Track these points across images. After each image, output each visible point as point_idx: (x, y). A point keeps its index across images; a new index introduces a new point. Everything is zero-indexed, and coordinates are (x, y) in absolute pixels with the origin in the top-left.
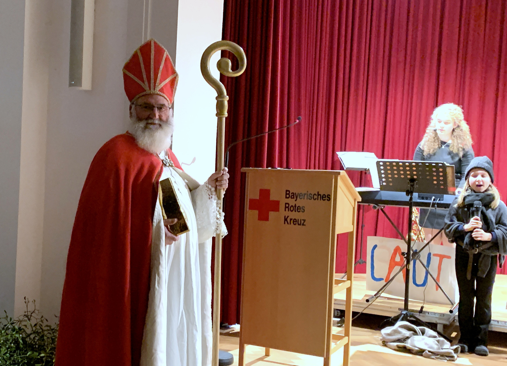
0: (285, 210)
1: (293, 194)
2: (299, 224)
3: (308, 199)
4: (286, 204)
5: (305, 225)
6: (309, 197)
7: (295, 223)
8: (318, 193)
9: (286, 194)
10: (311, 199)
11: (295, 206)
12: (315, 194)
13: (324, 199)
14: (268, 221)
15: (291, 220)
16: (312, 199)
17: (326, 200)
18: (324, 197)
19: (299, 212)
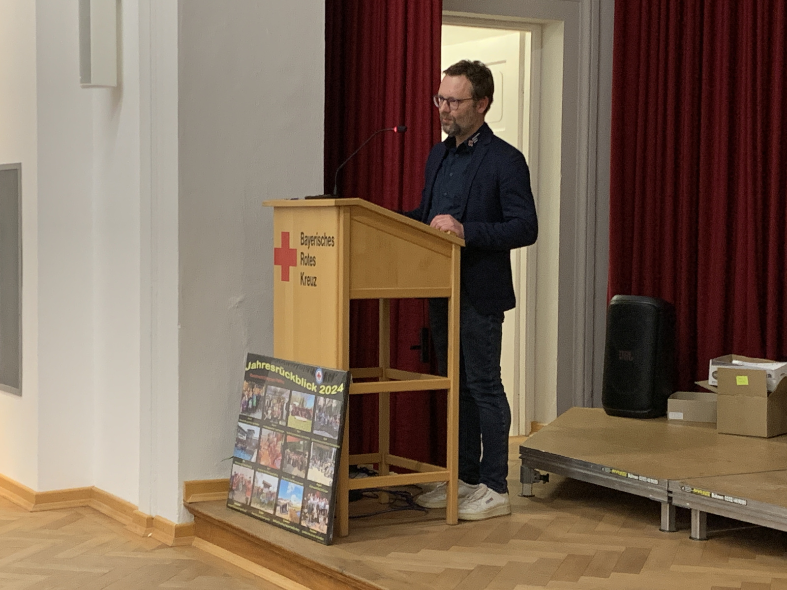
0: (301, 263)
1: (306, 239)
2: (312, 285)
3: (318, 246)
4: (302, 253)
5: (315, 285)
6: (318, 242)
7: (309, 283)
8: (325, 234)
9: (302, 238)
10: (319, 245)
11: (308, 257)
12: (322, 237)
13: (330, 243)
14: (288, 280)
15: (306, 277)
16: (321, 246)
17: (331, 245)
18: (329, 241)
19: (311, 265)
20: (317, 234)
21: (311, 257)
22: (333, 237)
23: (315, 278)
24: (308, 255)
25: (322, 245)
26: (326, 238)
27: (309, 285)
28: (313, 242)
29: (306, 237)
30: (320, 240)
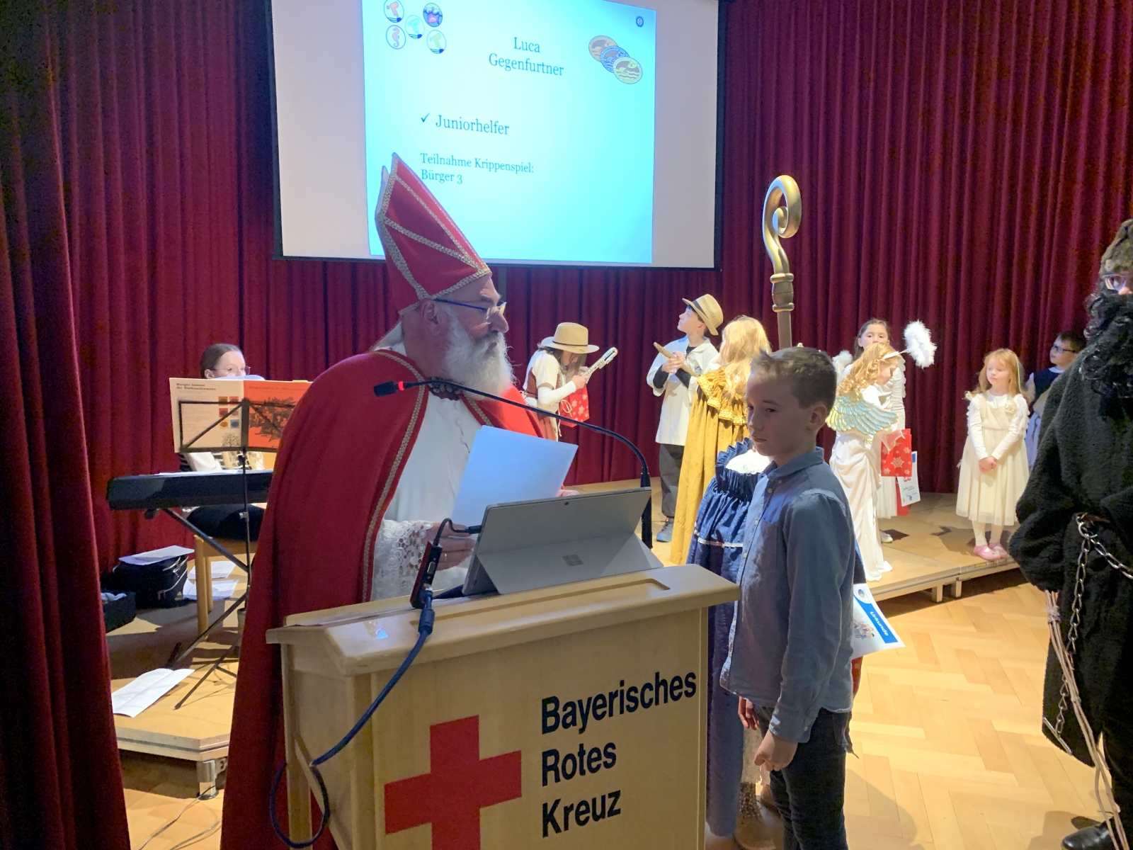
0: (545, 782)
2: (596, 818)
3: (626, 713)
4: (546, 755)
5: (618, 812)
6: (626, 702)
7: (582, 818)
8: (657, 675)
9: (546, 714)
11: (581, 753)
12: (648, 686)
13: (676, 693)
15: (567, 810)
17: (684, 694)
18: (676, 688)
19: (593, 771)
20: (622, 683)
21: (596, 750)
22: (692, 675)
23: (616, 795)
24: (581, 746)
25: (646, 706)
26: (664, 682)
27: (581, 823)
28: (599, 712)
29: (568, 705)
30: (638, 696)
